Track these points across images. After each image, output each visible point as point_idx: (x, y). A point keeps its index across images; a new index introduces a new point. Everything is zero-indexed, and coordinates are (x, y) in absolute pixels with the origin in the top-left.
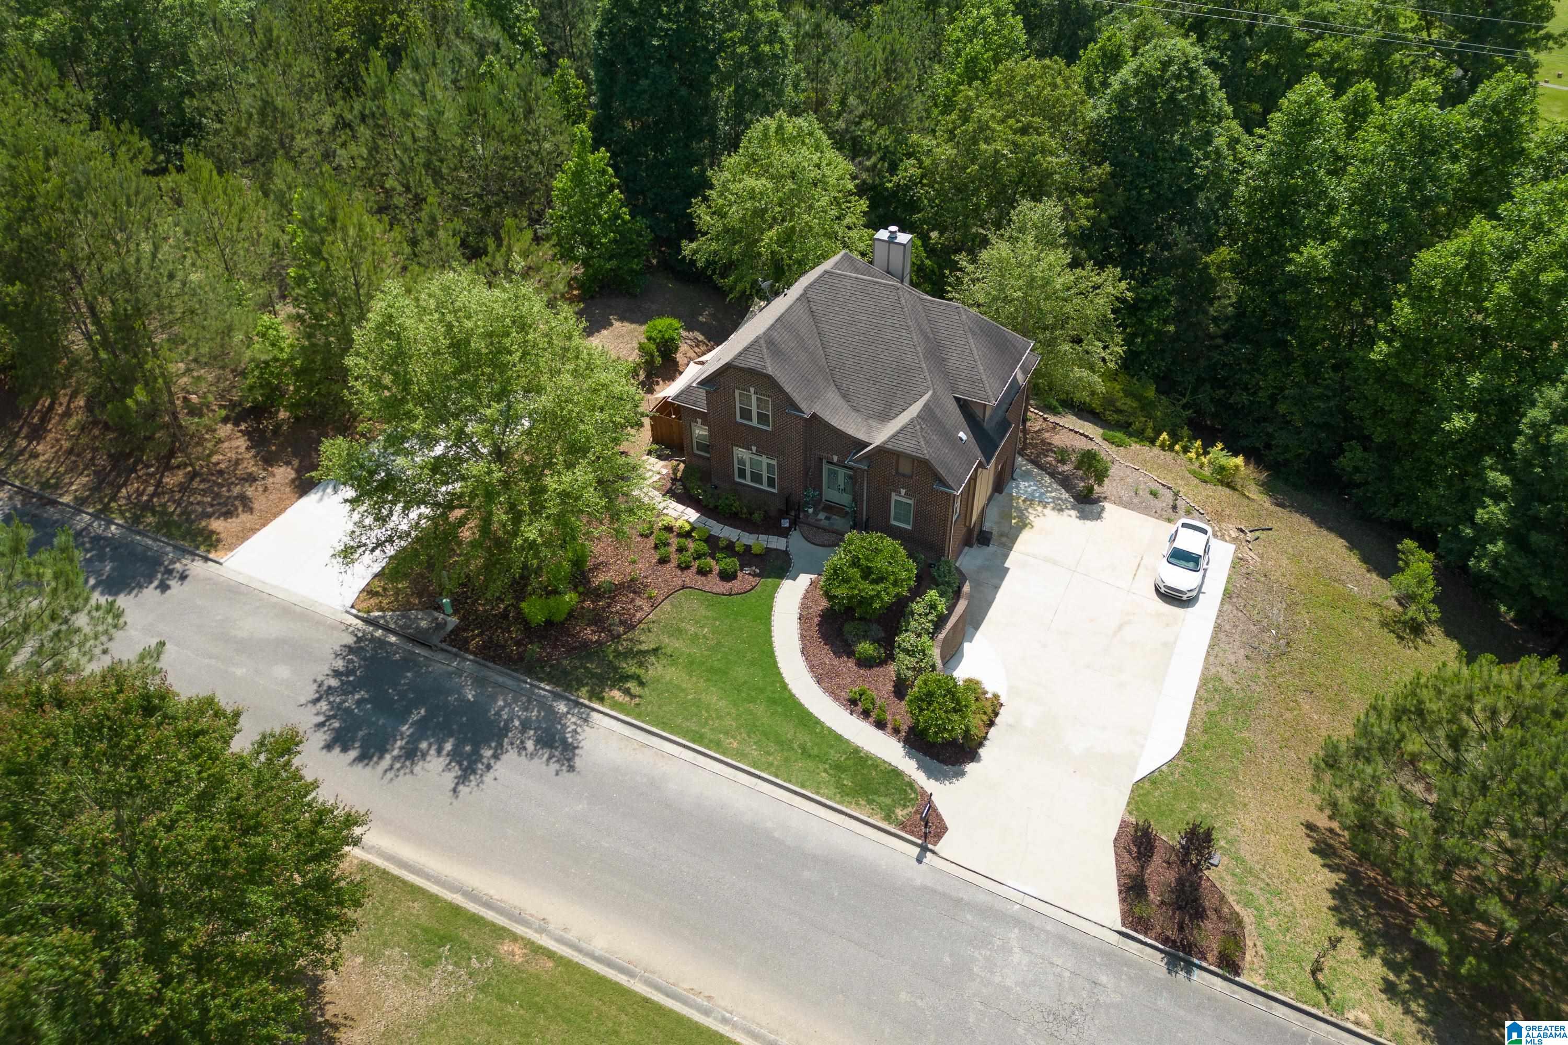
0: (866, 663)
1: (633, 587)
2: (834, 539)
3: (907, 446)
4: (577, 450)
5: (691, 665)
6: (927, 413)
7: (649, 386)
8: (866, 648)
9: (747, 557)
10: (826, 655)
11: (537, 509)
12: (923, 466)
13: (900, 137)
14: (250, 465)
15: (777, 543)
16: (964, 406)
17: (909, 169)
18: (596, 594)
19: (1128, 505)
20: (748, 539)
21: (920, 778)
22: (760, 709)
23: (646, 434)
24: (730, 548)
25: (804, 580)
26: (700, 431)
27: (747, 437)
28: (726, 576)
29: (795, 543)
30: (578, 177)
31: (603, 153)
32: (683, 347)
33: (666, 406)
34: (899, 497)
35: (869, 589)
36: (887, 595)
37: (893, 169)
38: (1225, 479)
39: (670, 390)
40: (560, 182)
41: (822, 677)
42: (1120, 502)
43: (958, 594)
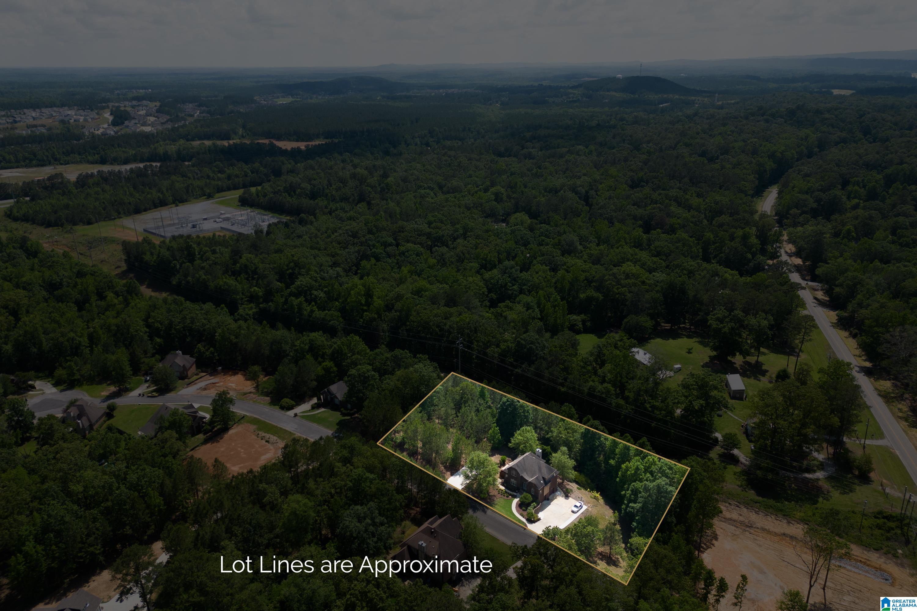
0: (524, 510)
1: (494, 496)
2: (521, 494)
3: (533, 482)
4: (490, 476)
5: (501, 507)
6: (537, 478)
7: (500, 467)
8: (524, 508)
9: (510, 495)
10: (519, 509)
11: (485, 482)
12: (535, 485)
13: (549, 428)
14: (444, 471)
15: (515, 494)
16: (543, 478)
17: (550, 435)
18: (490, 496)
19: (574, 499)
20: (511, 493)
21: (527, 523)
22: (509, 513)
23: (498, 475)
24: (508, 493)
25: (518, 499)
26: (507, 476)
27: (513, 478)
28: (507, 497)
29: (518, 494)
30: (493, 432)
31: (498, 428)
32: (507, 461)
33: (502, 471)
34: (532, 489)
35: (525, 500)
36: (527, 501)
37: (548, 434)
38: (595, 498)
39: (503, 468)
40: (491, 431)
41: (518, 511)
42: (573, 498)
43: (538, 505)
